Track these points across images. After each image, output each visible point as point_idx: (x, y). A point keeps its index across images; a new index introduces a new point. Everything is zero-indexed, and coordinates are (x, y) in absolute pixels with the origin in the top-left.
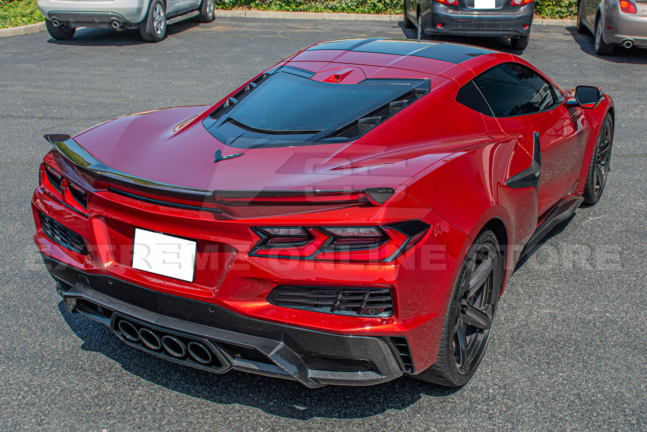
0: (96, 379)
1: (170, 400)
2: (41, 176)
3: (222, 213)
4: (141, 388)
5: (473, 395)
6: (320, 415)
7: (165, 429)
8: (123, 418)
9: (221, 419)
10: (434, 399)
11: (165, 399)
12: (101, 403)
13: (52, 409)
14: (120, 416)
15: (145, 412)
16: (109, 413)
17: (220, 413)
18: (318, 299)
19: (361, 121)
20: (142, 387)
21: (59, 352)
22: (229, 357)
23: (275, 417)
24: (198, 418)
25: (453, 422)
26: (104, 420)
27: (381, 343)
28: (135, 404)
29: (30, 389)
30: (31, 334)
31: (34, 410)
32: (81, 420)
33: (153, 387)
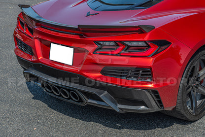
1: (65, 119)
2: (18, 23)
3: (83, 36)
4: (54, 114)
5: (199, 126)
6: (127, 128)
8: (44, 124)
9: (84, 127)
10: (180, 126)
11: (63, 118)
12: (36, 118)
13: (16, 119)
15: (53, 123)
16: (38, 122)
17: (84, 125)
18: (122, 73)
21: (23, 99)
22: (86, 98)
23: (107, 128)
24: (75, 126)
25: (185, 135)
26: (36, 125)
27: (146, 92)
28: (50, 119)
29: (8, 112)
30: (13, 92)
31: (8, 120)
32: (26, 124)
33: (59, 114)
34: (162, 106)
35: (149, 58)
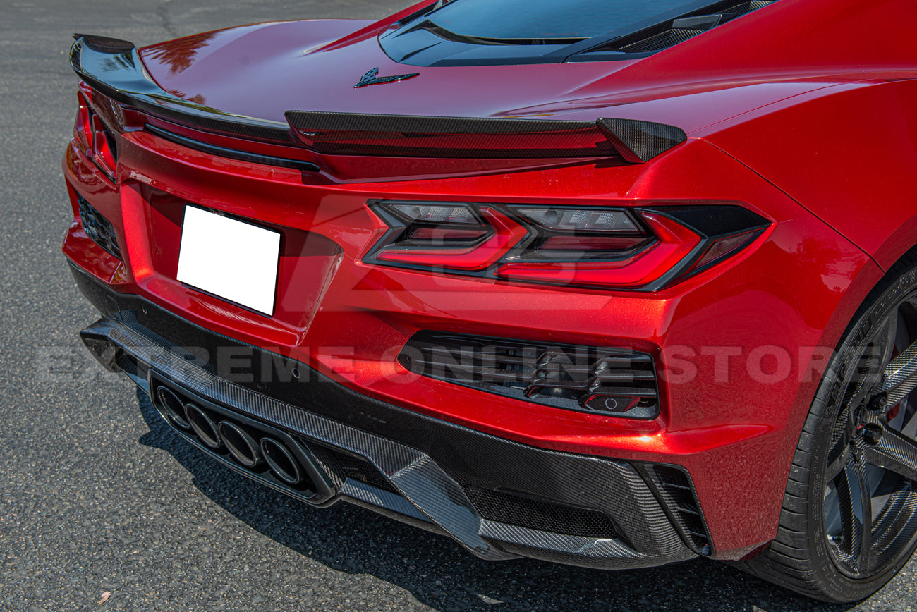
0: (140, 496)
1: (251, 550)
3: (319, 170)
4: (210, 521)
7: (216, 606)
8: (152, 574)
9: (329, 599)
11: (243, 548)
12: (126, 541)
13: (36, 542)
14: (147, 570)
15: (195, 569)
16: (131, 562)
17: (331, 588)
19: (676, 23)
20: (213, 519)
21: (102, 442)
24: (287, 592)
26: (114, 575)
28: (185, 551)
29: (16, 502)
30: (71, 407)
32: (74, 569)
33: (232, 522)
34: (702, 541)
35: (649, 295)
